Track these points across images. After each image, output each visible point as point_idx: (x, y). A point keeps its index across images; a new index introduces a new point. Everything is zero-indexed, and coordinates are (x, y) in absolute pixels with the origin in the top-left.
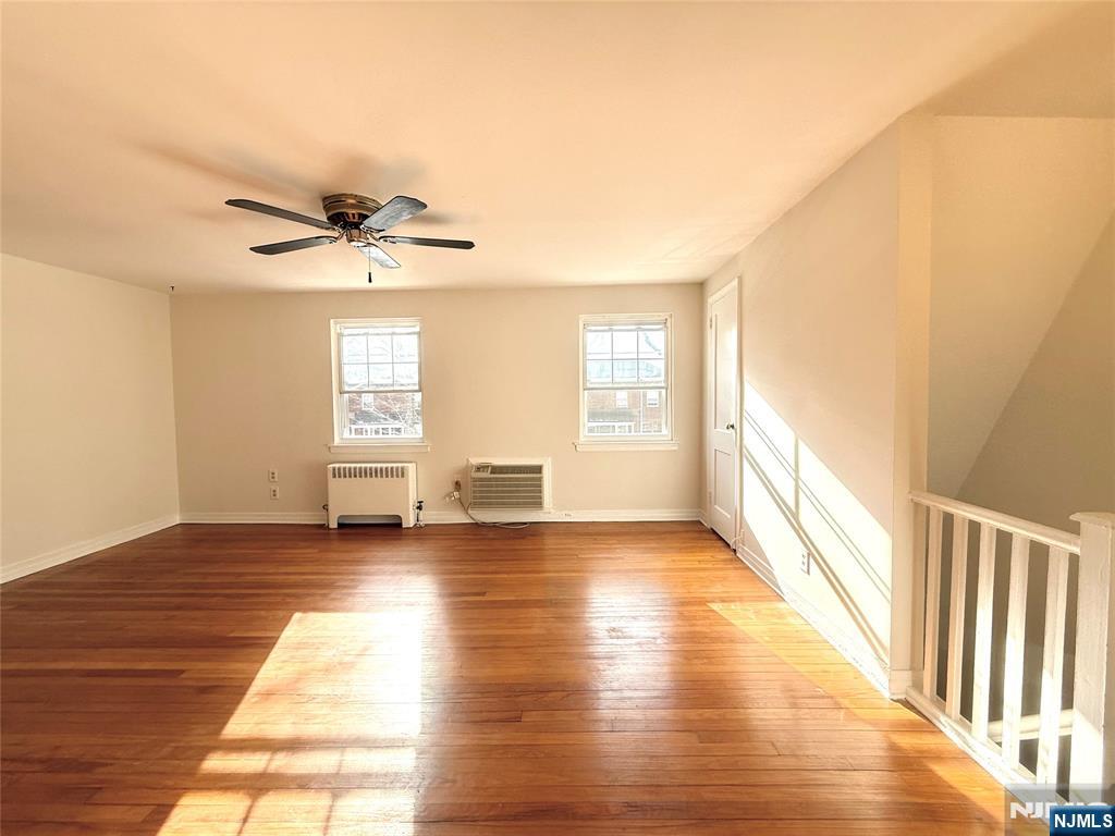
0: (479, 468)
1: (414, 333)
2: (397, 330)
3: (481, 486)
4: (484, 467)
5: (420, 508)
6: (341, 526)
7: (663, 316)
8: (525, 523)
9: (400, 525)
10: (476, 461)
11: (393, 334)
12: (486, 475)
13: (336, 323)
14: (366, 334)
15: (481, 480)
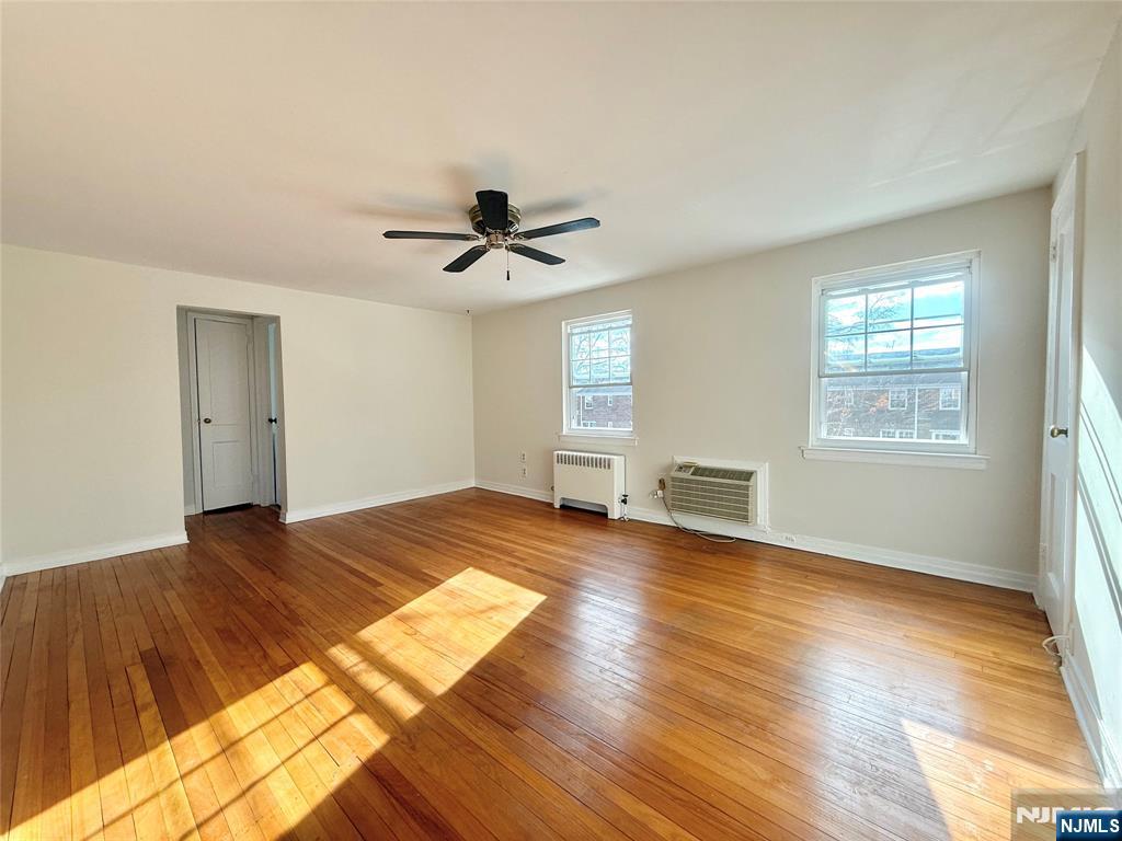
0: (681, 468)
1: (627, 326)
2: (613, 324)
3: (681, 487)
4: (686, 467)
5: (624, 501)
6: (563, 507)
9: (606, 515)
10: (681, 459)
11: (610, 328)
12: (687, 475)
13: (567, 324)
14: (589, 332)
15: (682, 480)
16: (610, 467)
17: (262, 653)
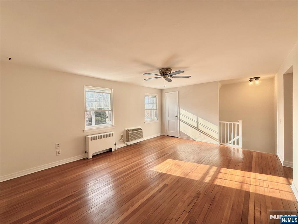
1: (109, 93)
4: (129, 130)
5: (115, 145)
6: (93, 157)
7: (156, 95)
9: (111, 151)
10: (126, 129)
15: (131, 133)
16: (112, 136)
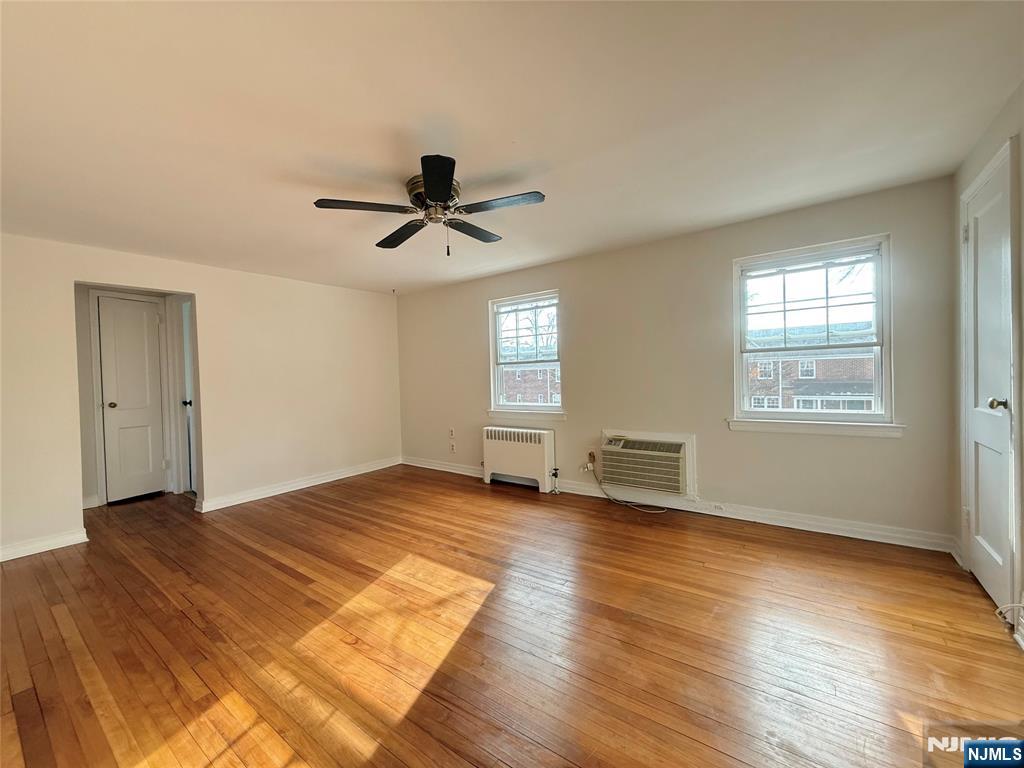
0: (611, 441)
1: (553, 305)
2: (541, 304)
3: (611, 460)
4: (615, 440)
5: (555, 475)
6: (493, 481)
8: (663, 509)
9: (537, 489)
10: (610, 433)
11: (537, 307)
12: (618, 448)
13: (493, 304)
14: (516, 311)
15: (612, 453)
16: (540, 442)
17: (172, 684)
